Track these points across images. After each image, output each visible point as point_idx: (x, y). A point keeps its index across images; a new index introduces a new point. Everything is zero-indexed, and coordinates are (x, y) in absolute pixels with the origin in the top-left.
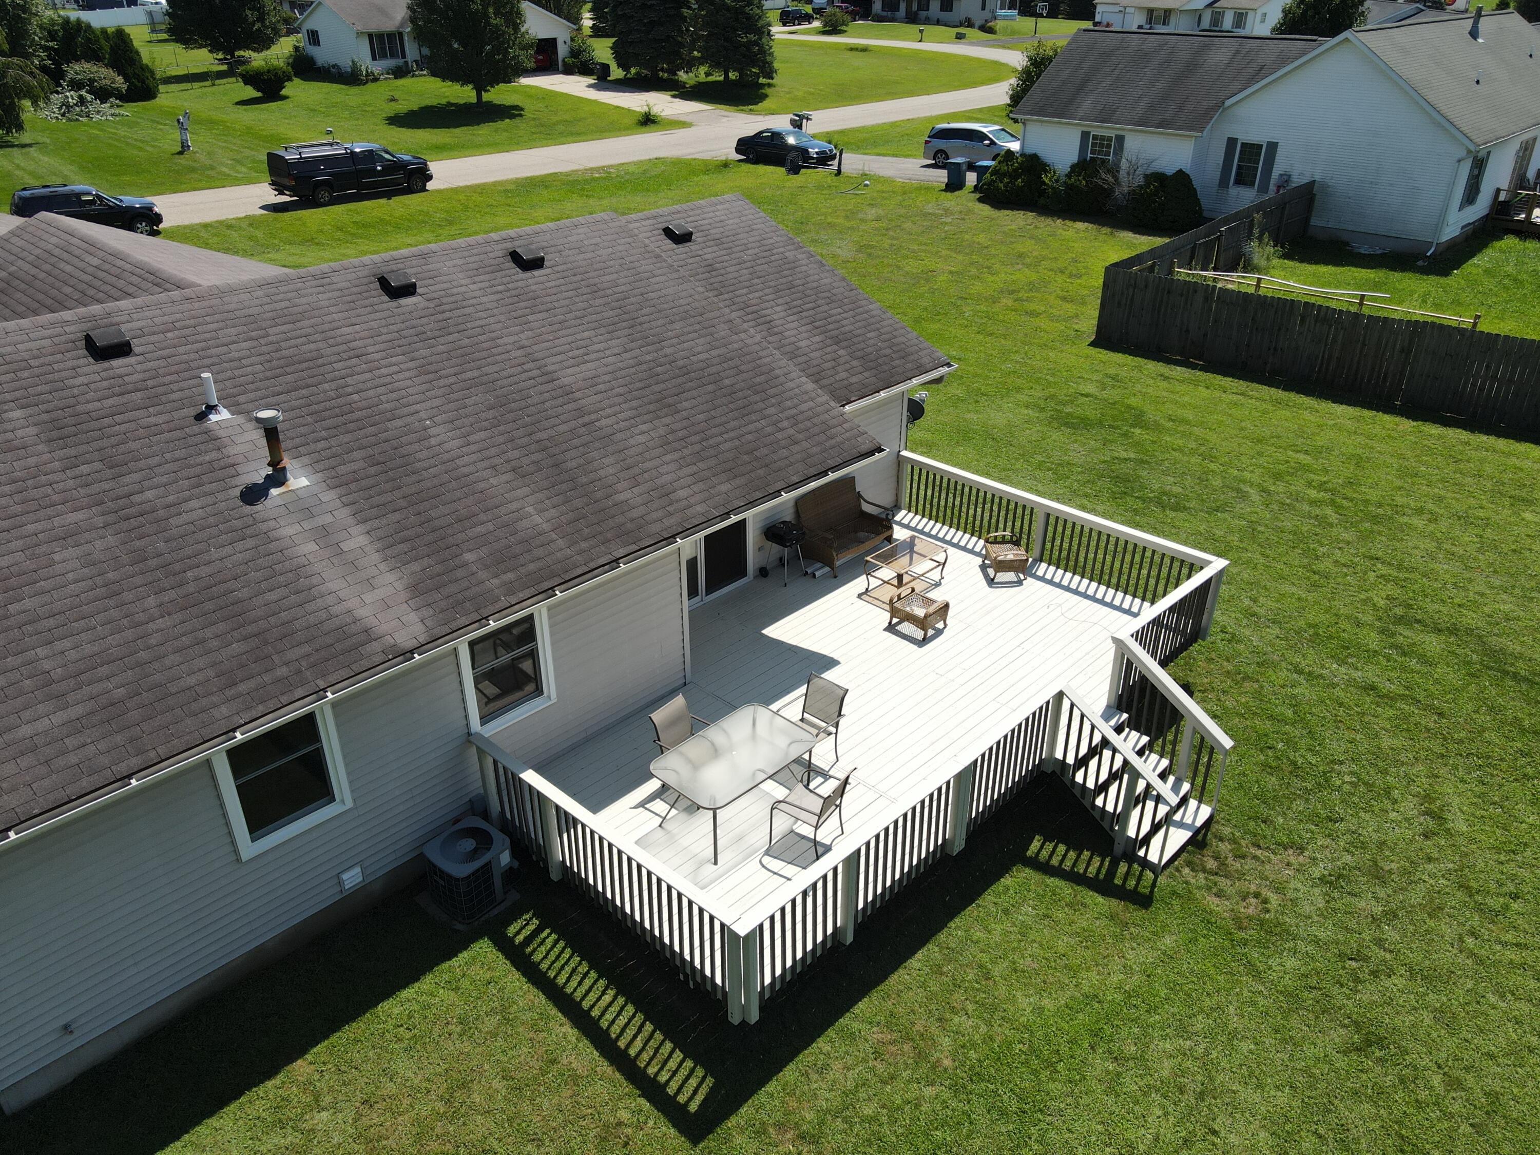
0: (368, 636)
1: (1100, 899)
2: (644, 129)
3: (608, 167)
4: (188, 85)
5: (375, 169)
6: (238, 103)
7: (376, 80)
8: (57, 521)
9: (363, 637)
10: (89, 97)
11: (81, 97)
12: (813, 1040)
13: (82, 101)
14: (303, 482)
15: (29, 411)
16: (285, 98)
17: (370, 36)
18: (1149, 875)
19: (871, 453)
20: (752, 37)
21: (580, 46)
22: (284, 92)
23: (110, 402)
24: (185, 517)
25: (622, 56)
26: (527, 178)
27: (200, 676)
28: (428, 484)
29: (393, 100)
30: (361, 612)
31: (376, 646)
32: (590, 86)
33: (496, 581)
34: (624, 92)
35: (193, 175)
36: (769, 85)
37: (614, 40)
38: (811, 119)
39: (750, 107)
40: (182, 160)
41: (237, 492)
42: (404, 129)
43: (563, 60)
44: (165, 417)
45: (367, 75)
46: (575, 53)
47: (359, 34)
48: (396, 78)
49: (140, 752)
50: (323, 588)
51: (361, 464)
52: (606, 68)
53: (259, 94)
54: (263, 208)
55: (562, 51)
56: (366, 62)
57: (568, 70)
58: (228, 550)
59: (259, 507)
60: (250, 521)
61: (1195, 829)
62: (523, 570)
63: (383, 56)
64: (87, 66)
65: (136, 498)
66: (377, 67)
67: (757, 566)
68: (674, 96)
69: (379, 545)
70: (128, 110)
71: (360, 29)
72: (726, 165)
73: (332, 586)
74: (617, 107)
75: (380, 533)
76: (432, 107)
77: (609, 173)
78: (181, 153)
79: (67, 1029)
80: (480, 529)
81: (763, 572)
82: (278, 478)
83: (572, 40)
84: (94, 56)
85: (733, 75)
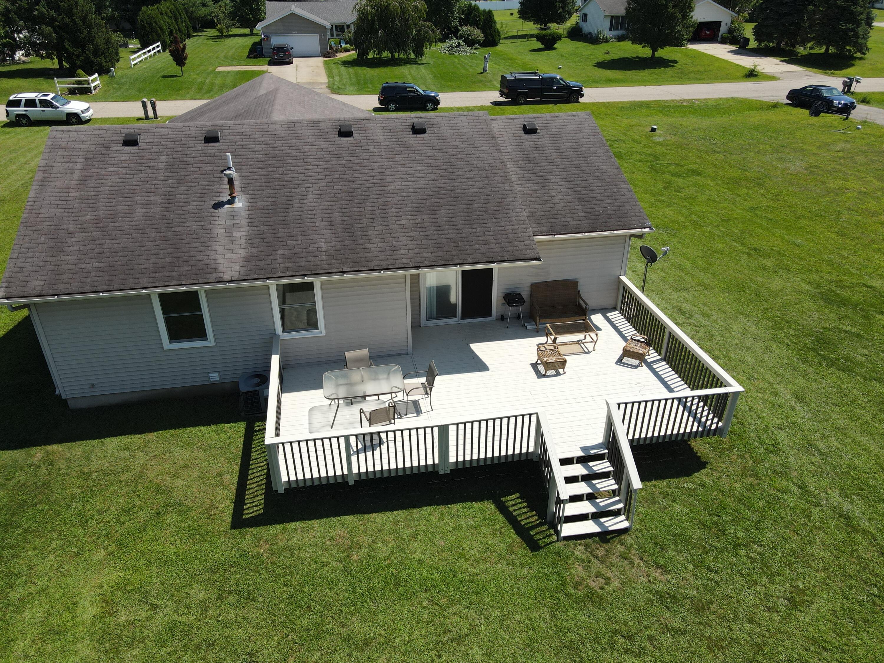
0: (216, 270)
1: (515, 536)
2: (745, 80)
3: (695, 100)
4: (515, 40)
5: (552, 88)
6: (531, 51)
7: (607, 41)
8: (146, 198)
9: (213, 270)
10: (462, 43)
11: (459, 43)
12: (313, 519)
13: (459, 45)
14: (241, 205)
15: (169, 157)
16: (555, 49)
17: (612, 17)
18: (555, 538)
19: (532, 259)
20: (850, 26)
21: (735, 27)
22: (555, 46)
23: (197, 159)
24: (189, 208)
25: (758, 34)
26: (639, 102)
27: (147, 266)
28: (289, 218)
29: (608, 53)
30: (220, 261)
31: (214, 275)
32: (731, 52)
33: (282, 265)
34: (750, 56)
35: (480, 84)
36: (861, 59)
37: (755, 24)
38: (860, 82)
39: (833, 71)
40: (480, 77)
41: (213, 203)
42: (600, 69)
43: (722, 36)
44: (210, 168)
45: (603, 39)
46: (731, 31)
47: (606, 16)
48: (619, 41)
49: (109, 285)
50: (214, 248)
51: (269, 203)
52: (747, 40)
53: (543, 46)
54: (491, 103)
55: (723, 29)
56: (606, 32)
57: (723, 41)
58: (193, 224)
59: (216, 211)
60: (209, 215)
61: (605, 530)
62: (297, 264)
63: (617, 29)
64: (469, 28)
65: (178, 197)
66: (610, 35)
67: (500, 314)
68: (782, 61)
69: (248, 237)
70: (480, 52)
71: (607, 13)
72: (775, 106)
73: (218, 248)
74: (738, 65)
75: (253, 233)
76: (626, 58)
77: (694, 103)
78: (482, 73)
79: (93, 386)
80: (295, 242)
81: (502, 318)
82: (231, 201)
83: (732, 22)
84: (475, 24)
85: (832, 50)
